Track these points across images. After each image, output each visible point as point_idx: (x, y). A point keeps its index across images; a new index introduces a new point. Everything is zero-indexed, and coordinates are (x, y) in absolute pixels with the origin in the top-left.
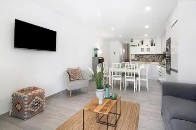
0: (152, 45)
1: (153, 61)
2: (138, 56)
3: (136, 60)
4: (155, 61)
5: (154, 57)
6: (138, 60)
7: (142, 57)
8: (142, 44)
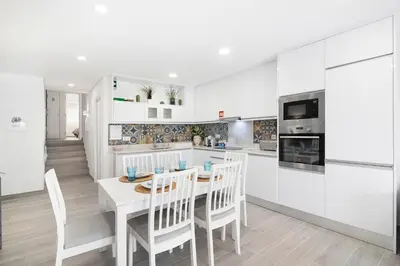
0: (173, 103)
1: (173, 141)
2: (133, 131)
3: (127, 143)
4: (177, 141)
5: (174, 130)
6: (134, 141)
7: (145, 133)
8: (150, 97)
